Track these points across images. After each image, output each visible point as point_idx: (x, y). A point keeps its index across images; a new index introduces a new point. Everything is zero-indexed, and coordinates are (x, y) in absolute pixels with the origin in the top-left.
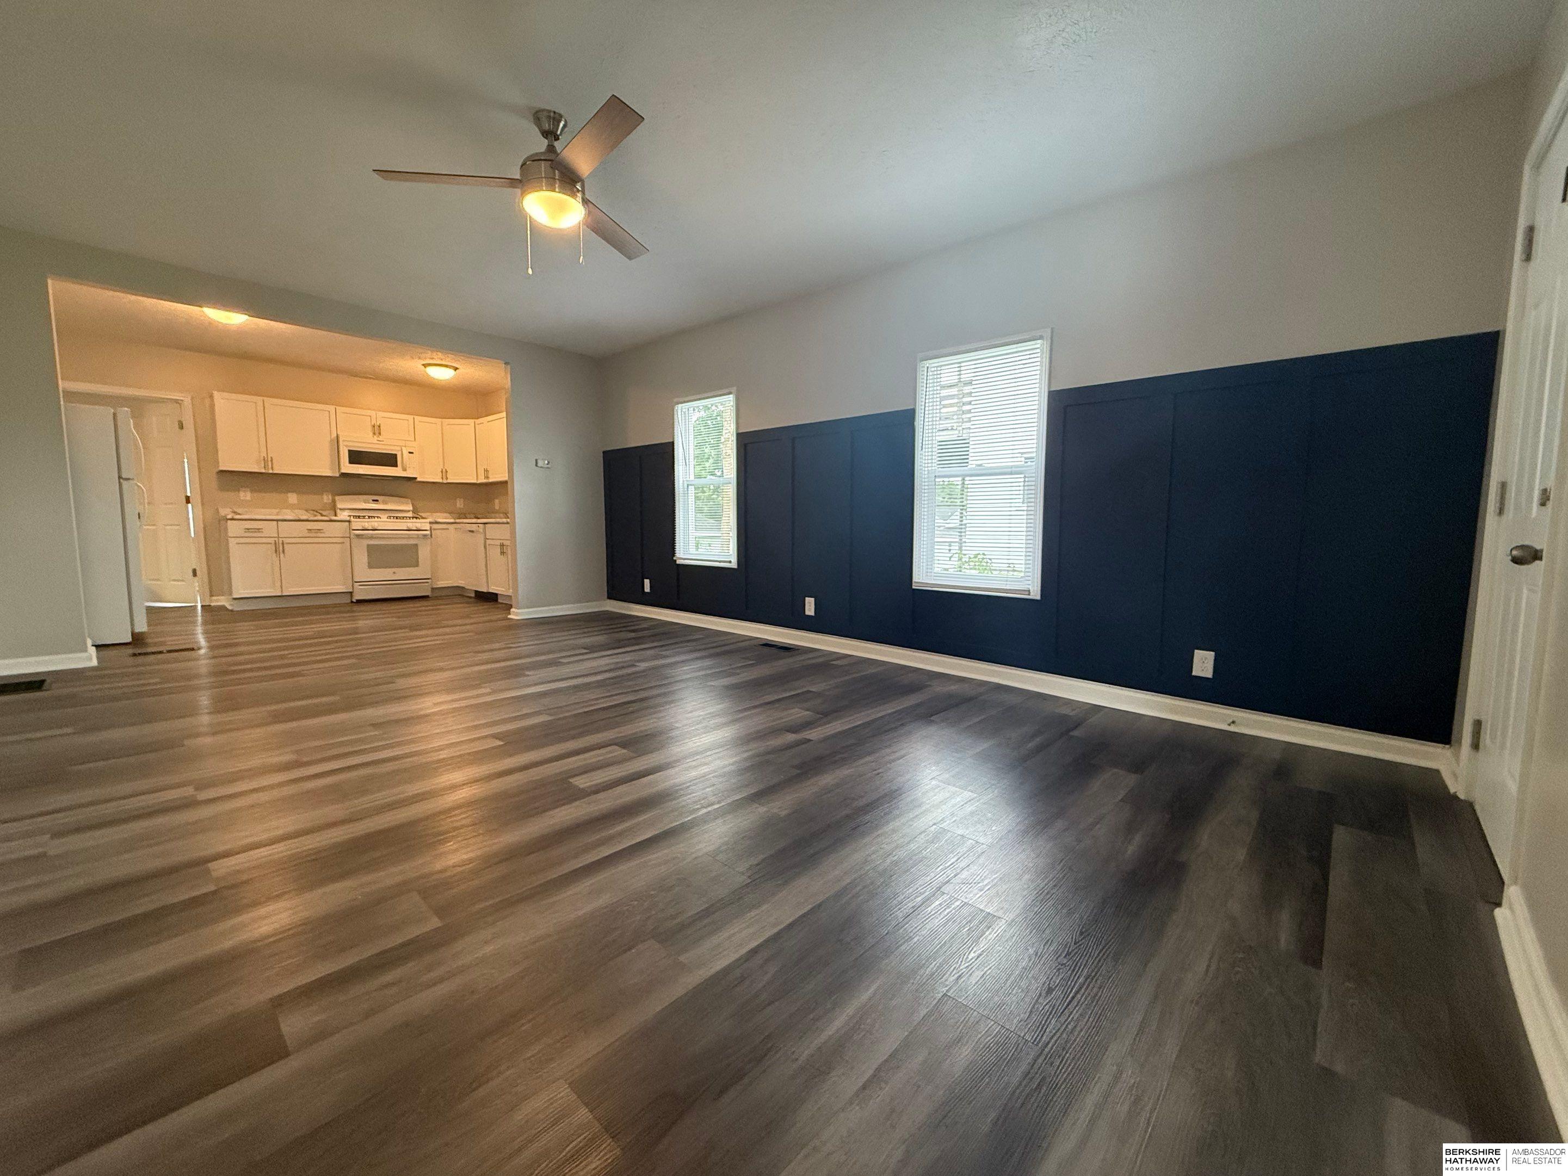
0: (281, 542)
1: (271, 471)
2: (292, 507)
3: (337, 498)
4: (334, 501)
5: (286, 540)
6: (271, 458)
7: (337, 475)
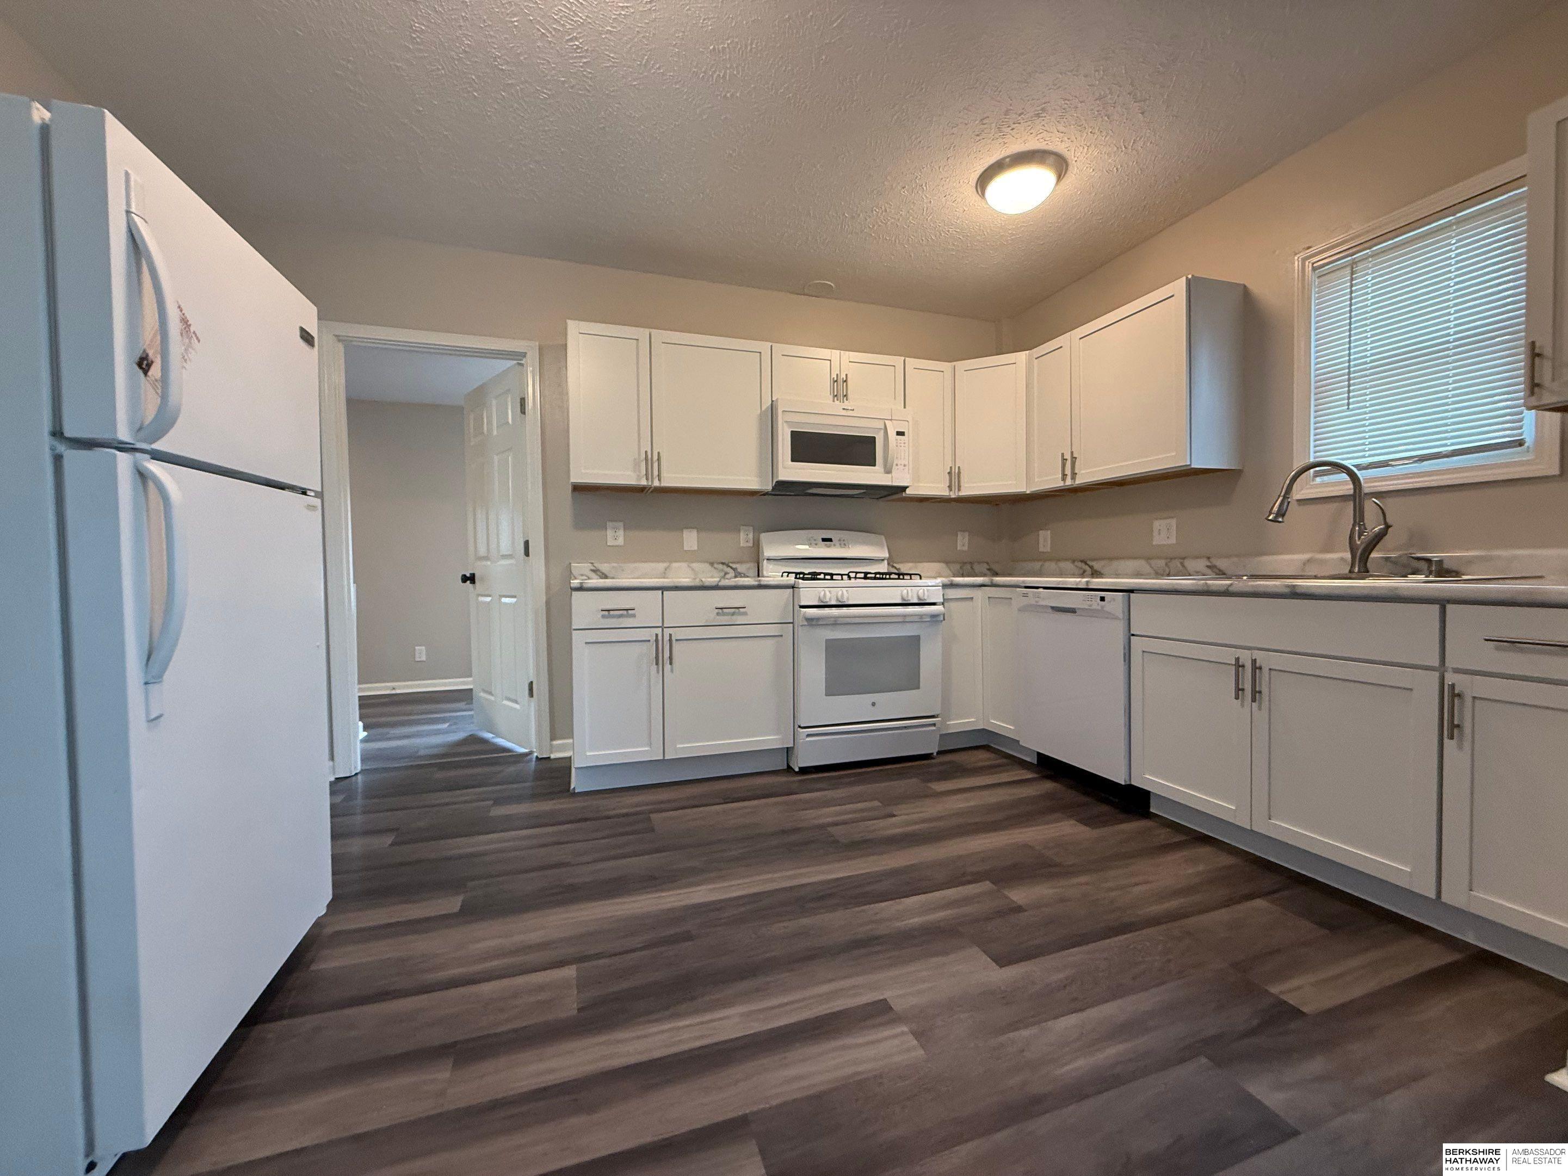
0: (667, 638)
1: (656, 483)
2: (690, 557)
3: (764, 537)
4: (757, 546)
5: (678, 634)
6: (659, 453)
7: (769, 488)
